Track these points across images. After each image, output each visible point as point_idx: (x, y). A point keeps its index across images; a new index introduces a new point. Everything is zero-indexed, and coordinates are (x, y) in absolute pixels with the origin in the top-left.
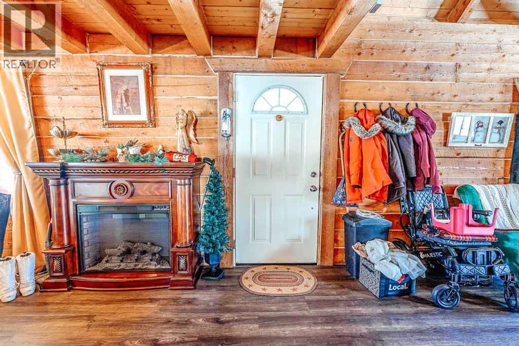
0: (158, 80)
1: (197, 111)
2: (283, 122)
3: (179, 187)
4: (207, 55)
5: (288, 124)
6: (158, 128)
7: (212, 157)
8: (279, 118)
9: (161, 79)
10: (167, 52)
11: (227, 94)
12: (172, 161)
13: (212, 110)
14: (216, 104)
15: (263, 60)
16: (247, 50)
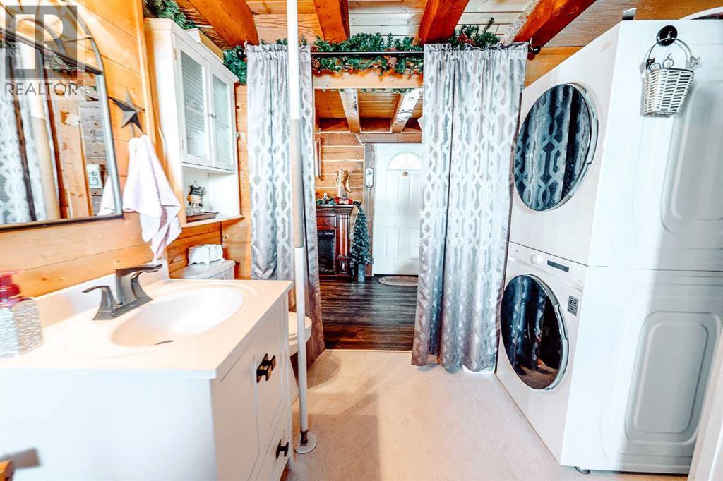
0: (325, 149)
1: (350, 170)
2: (408, 177)
3: (341, 220)
4: (358, 132)
5: (411, 177)
6: (323, 181)
7: (359, 201)
8: (406, 174)
9: (327, 148)
10: (331, 130)
11: (371, 158)
12: (338, 204)
13: (360, 169)
14: (362, 165)
15: (395, 135)
16: (384, 127)
